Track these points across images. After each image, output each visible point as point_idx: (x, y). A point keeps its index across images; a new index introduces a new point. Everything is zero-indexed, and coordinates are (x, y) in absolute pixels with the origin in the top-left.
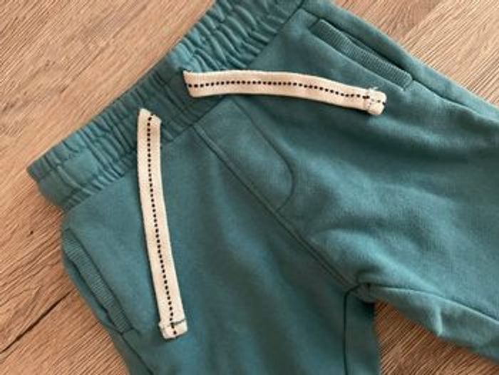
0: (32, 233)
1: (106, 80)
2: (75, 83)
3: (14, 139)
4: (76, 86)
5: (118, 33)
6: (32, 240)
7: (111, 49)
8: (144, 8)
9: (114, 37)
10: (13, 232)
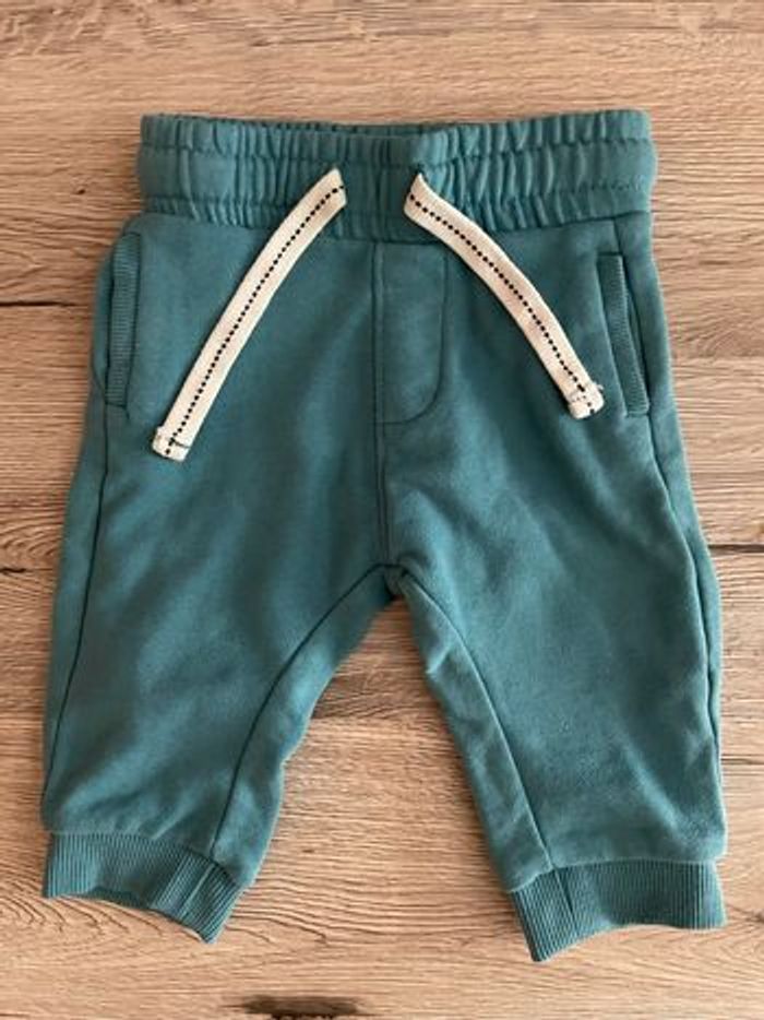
0: (82, 192)
1: (322, 83)
2: (281, 48)
3: (148, 50)
4: (279, 54)
5: (389, 34)
6: (75, 201)
7: (362, 47)
8: (446, 32)
9: (379, 34)
10: (58, 171)
